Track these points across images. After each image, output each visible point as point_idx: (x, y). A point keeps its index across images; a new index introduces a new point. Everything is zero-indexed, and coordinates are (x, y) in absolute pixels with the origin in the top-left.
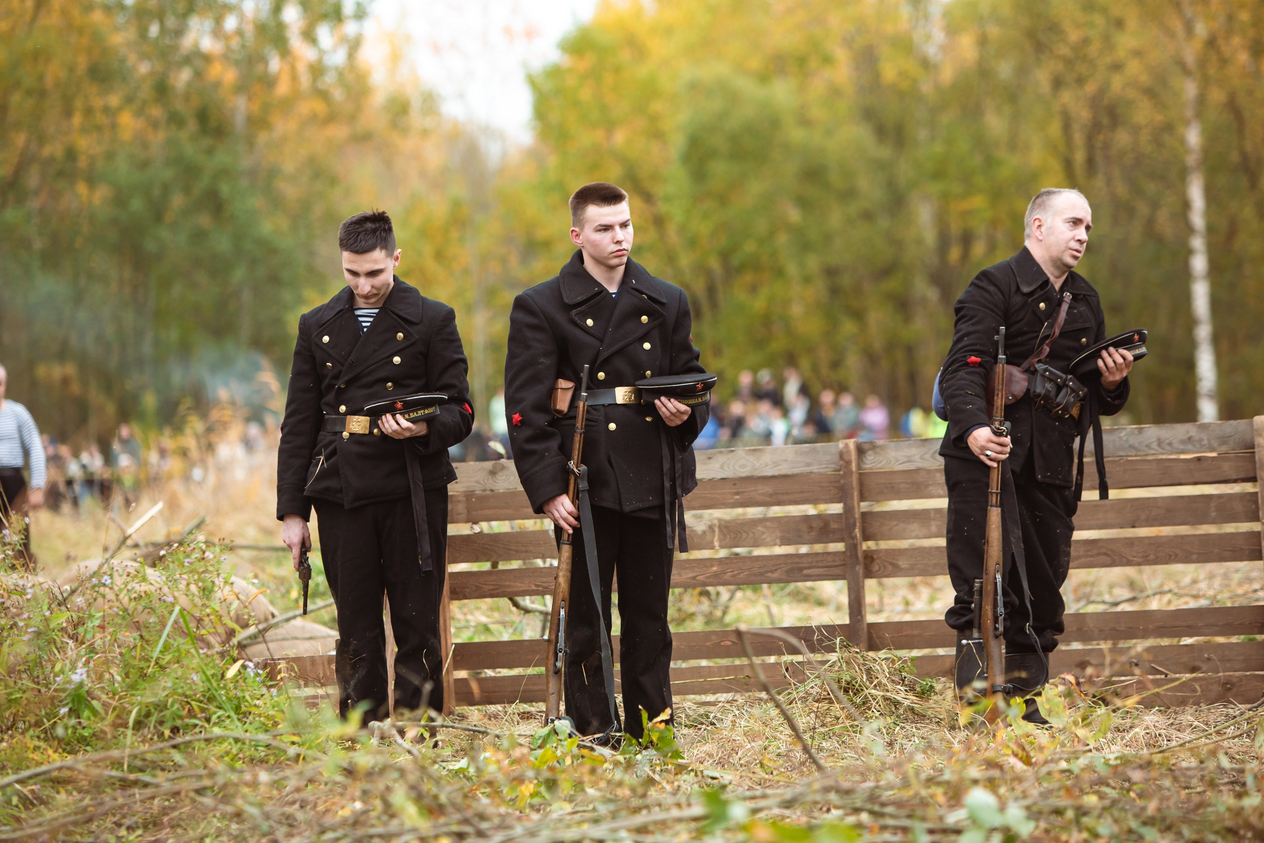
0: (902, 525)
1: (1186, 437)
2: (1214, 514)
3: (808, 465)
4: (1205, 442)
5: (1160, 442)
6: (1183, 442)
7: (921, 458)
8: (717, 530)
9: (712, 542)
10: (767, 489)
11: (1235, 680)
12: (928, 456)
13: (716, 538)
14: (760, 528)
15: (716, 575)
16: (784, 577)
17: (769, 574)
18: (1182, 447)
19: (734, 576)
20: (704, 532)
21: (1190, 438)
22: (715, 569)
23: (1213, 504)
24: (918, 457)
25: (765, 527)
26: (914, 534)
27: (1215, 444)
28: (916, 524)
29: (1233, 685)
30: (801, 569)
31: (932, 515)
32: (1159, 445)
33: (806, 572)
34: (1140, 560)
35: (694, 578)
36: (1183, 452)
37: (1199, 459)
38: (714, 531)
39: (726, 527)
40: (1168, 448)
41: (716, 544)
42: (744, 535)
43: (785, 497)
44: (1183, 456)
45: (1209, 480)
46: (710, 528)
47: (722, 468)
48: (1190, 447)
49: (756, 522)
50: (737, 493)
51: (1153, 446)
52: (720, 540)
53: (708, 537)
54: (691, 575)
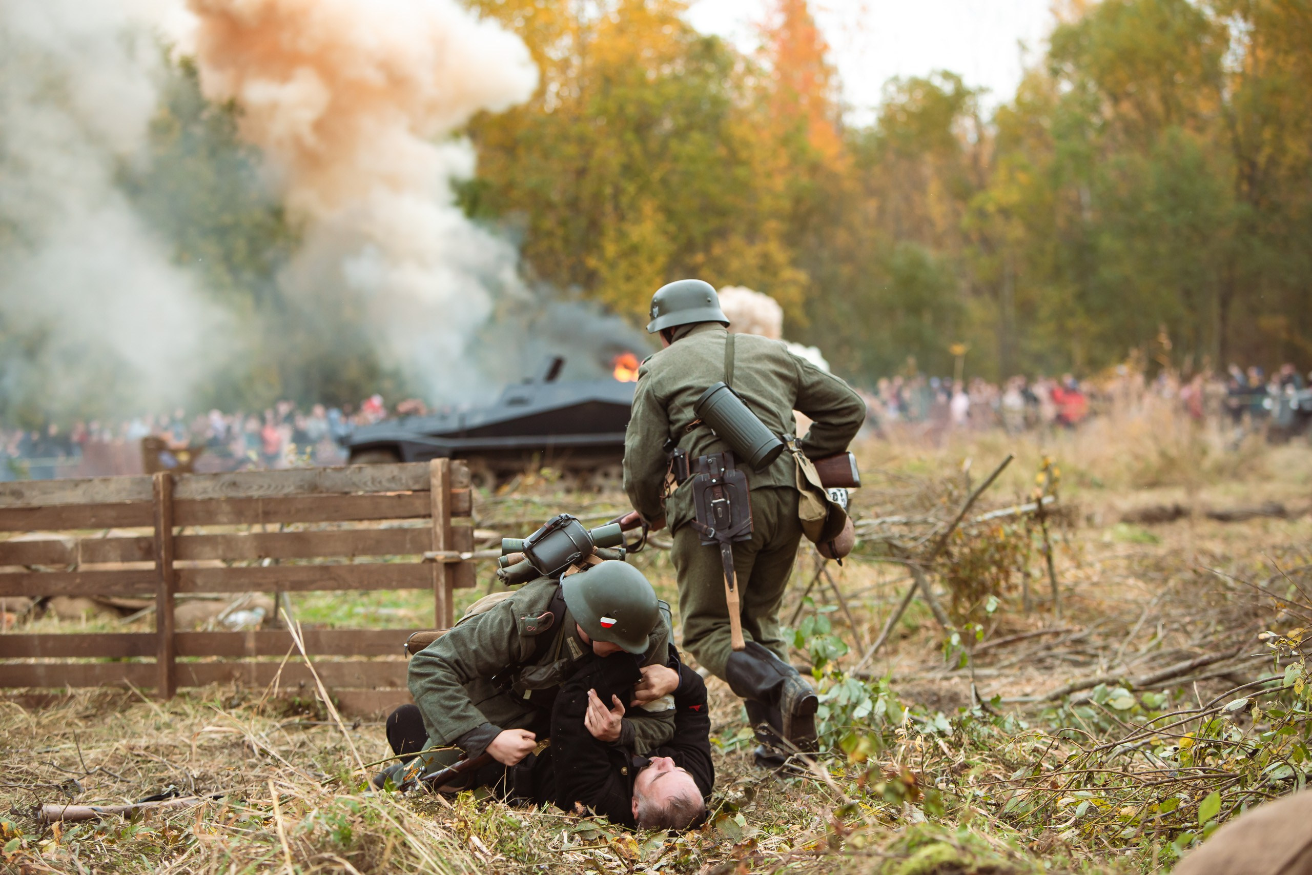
0: (201, 548)
1: (390, 476)
2: (408, 546)
3: (140, 493)
4: (404, 481)
5: (373, 480)
6: (389, 481)
7: (213, 490)
8: (80, 547)
9: (76, 558)
10: (112, 513)
12: (217, 488)
13: (79, 555)
14: (107, 547)
15: (78, 586)
18: (388, 485)
19: (90, 588)
20: (72, 549)
21: (394, 478)
22: (78, 581)
23: (408, 537)
24: (210, 488)
25: (112, 546)
26: (207, 556)
27: (411, 483)
28: (208, 547)
30: (133, 584)
31: (219, 540)
32: (373, 483)
33: (137, 586)
35: (65, 588)
36: (389, 490)
37: (399, 496)
38: (78, 549)
39: (86, 546)
40: (378, 485)
41: (80, 559)
42: (97, 553)
43: (124, 521)
44: (389, 494)
45: (406, 514)
46: (76, 545)
47: (84, 493)
48: (393, 485)
49: (105, 541)
50: (94, 516)
51: (369, 483)
52: (83, 557)
53: (75, 554)
54: (63, 585)
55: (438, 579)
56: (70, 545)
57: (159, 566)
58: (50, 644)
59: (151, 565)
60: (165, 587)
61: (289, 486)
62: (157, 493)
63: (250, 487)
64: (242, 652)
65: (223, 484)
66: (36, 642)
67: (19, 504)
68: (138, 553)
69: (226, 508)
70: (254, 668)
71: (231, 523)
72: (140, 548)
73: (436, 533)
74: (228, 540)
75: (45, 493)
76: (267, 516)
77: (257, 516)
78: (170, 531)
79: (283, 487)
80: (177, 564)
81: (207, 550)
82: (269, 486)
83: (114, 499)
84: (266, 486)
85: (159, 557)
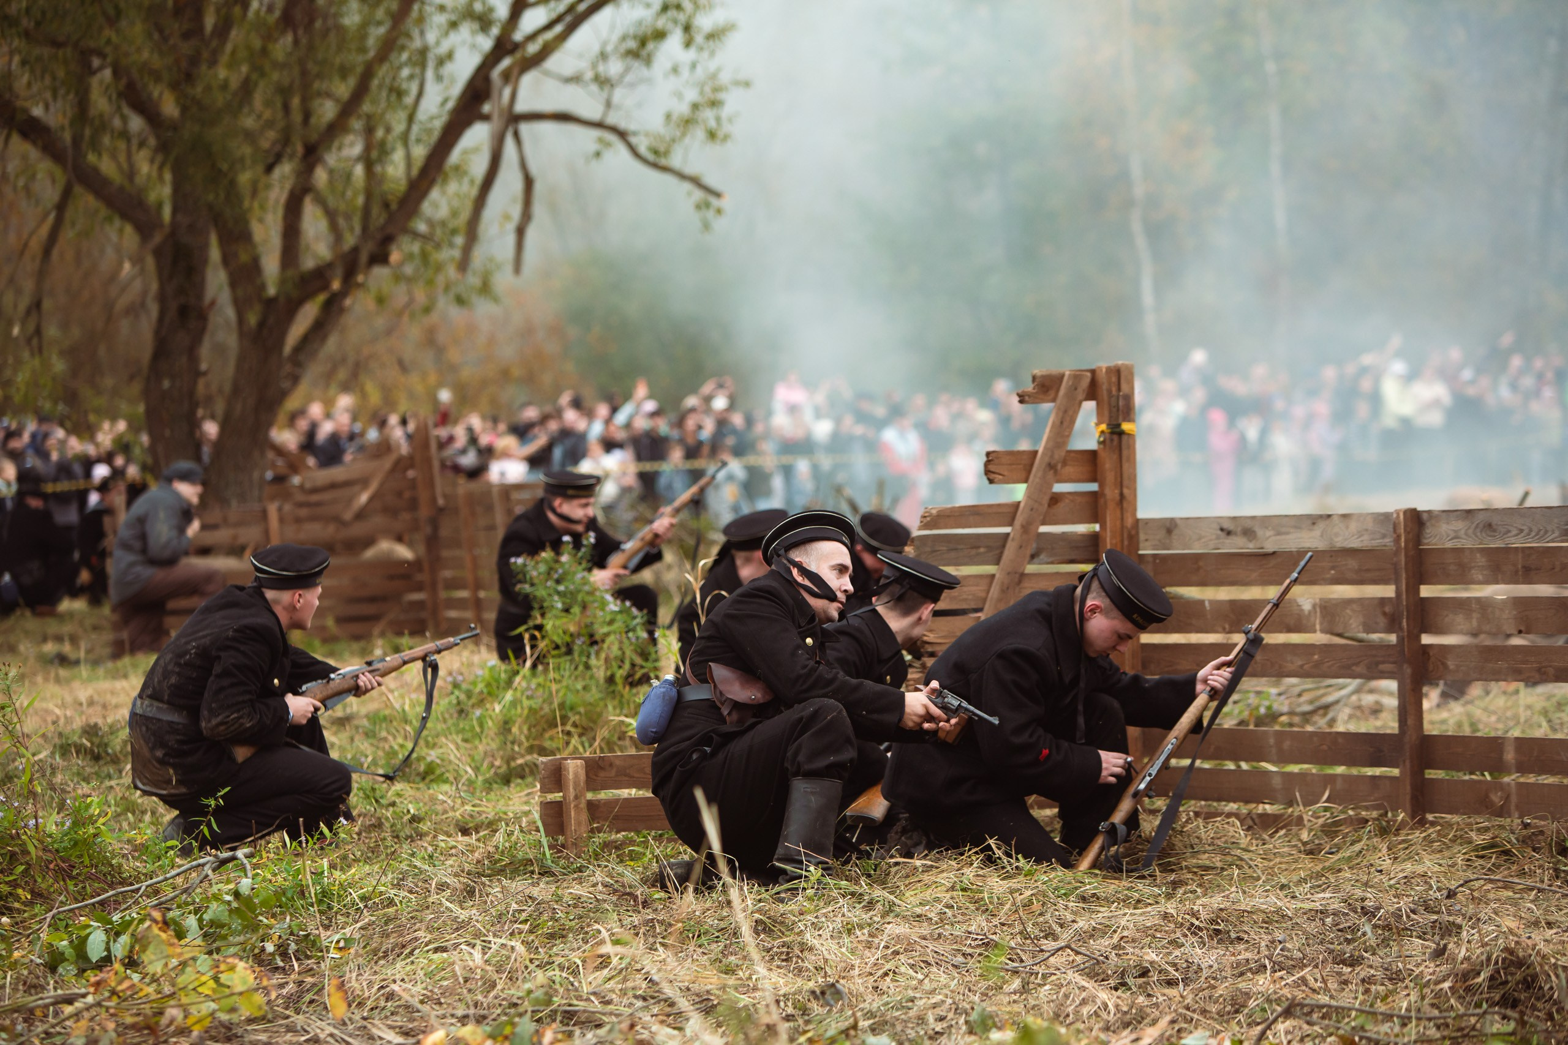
0: (1451, 616)
3: (1384, 536)
7: (1466, 534)
8: (1318, 610)
9: (1314, 625)
10: (1352, 563)
12: (1470, 531)
13: (1318, 621)
14: (1348, 611)
15: (1317, 665)
16: (1365, 671)
17: (1354, 668)
19: (1330, 667)
20: (1310, 612)
24: (1463, 532)
25: (1352, 610)
26: (1460, 627)
28: (1461, 615)
30: (1377, 663)
31: (1473, 605)
33: (1382, 667)
35: (1302, 666)
38: (1316, 612)
39: (1324, 608)
41: (1318, 627)
42: (1337, 619)
46: (1314, 606)
47: (1322, 536)
50: (1333, 568)
52: (1321, 624)
53: (1312, 619)
54: (1300, 663)
56: (1307, 606)
57: (1401, 640)
58: (1287, 745)
59: (1393, 638)
60: (1408, 670)
61: (1553, 532)
62: (1399, 537)
63: (1509, 531)
64: (1498, 768)
65: (1477, 527)
66: (1272, 741)
67: (1250, 547)
68: (1382, 621)
69: (1481, 560)
70: (1514, 790)
71: (1487, 582)
72: (1385, 614)
74: (1484, 605)
75: (1279, 534)
76: (1527, 575)
77: (1517, 572)
78: (1418, 591)
79: (1546, 532)
80: (1426, 639)
81: (1460, 619)
82: (1531, 530)
83: (1355, 544)
84: (1526, 531)
85: (1401, 629)
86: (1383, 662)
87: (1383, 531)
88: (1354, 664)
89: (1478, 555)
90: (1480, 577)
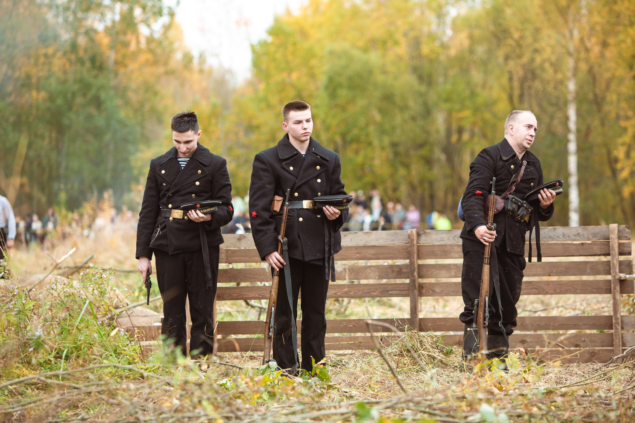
0: (437, 271)
1: (576, 233)
2: (589, 271)
3: (393, 240)
4: (586, 236)
5: (564, 235)
6: (575, 235)
7: (448, 239)
8: (347, 271)
9: (345, 276)
10: (372, 251)
11: (596, 351)
12: (451, 238)
13: (347, 275)
14: (368, 271)
15: (346, 293)
16: (379, 294)
17: (372, 293)
18: (574, 238)
19: (355, 293)
20: (341, 272)
21: (578, 234)
22: (346, 289)
23: (588, 266)
24: (446, 238)
25: (371, 270)
26: (443, 276)
27: (590, 237)
28: (444, 271)
29: (595, 354)
30: (388, 291)
31: (452, 267)
32: (563, 237)
33: (390, 292)
34: (553, 292)
35: (335, 294)
36: (575, 240)
37: (582, 244)
38: (346, 271)
39: (352, 269)
40: (567, 238)
41: (347, 277)
42: (361, 274)
43: (381, 256)
44: (575, 242)
45: (587, 254)
46: (345, 269)
48: (578, 238)
49: (367, 267)
50: (358, 253)
51: (561, 237)
52: (349, 276)
53: (343, 274)
54: (334, 292)
55: (615, 289)
57: (411, 281)
59: (406, 281)
62: (412, 240)
72: (394, 271)
73: (613, 264)
85: (411, 276)
86: (392, 290)
87: (393, 239)
88: (371, 292)
89: (456, 247)
90: (457, 256)
